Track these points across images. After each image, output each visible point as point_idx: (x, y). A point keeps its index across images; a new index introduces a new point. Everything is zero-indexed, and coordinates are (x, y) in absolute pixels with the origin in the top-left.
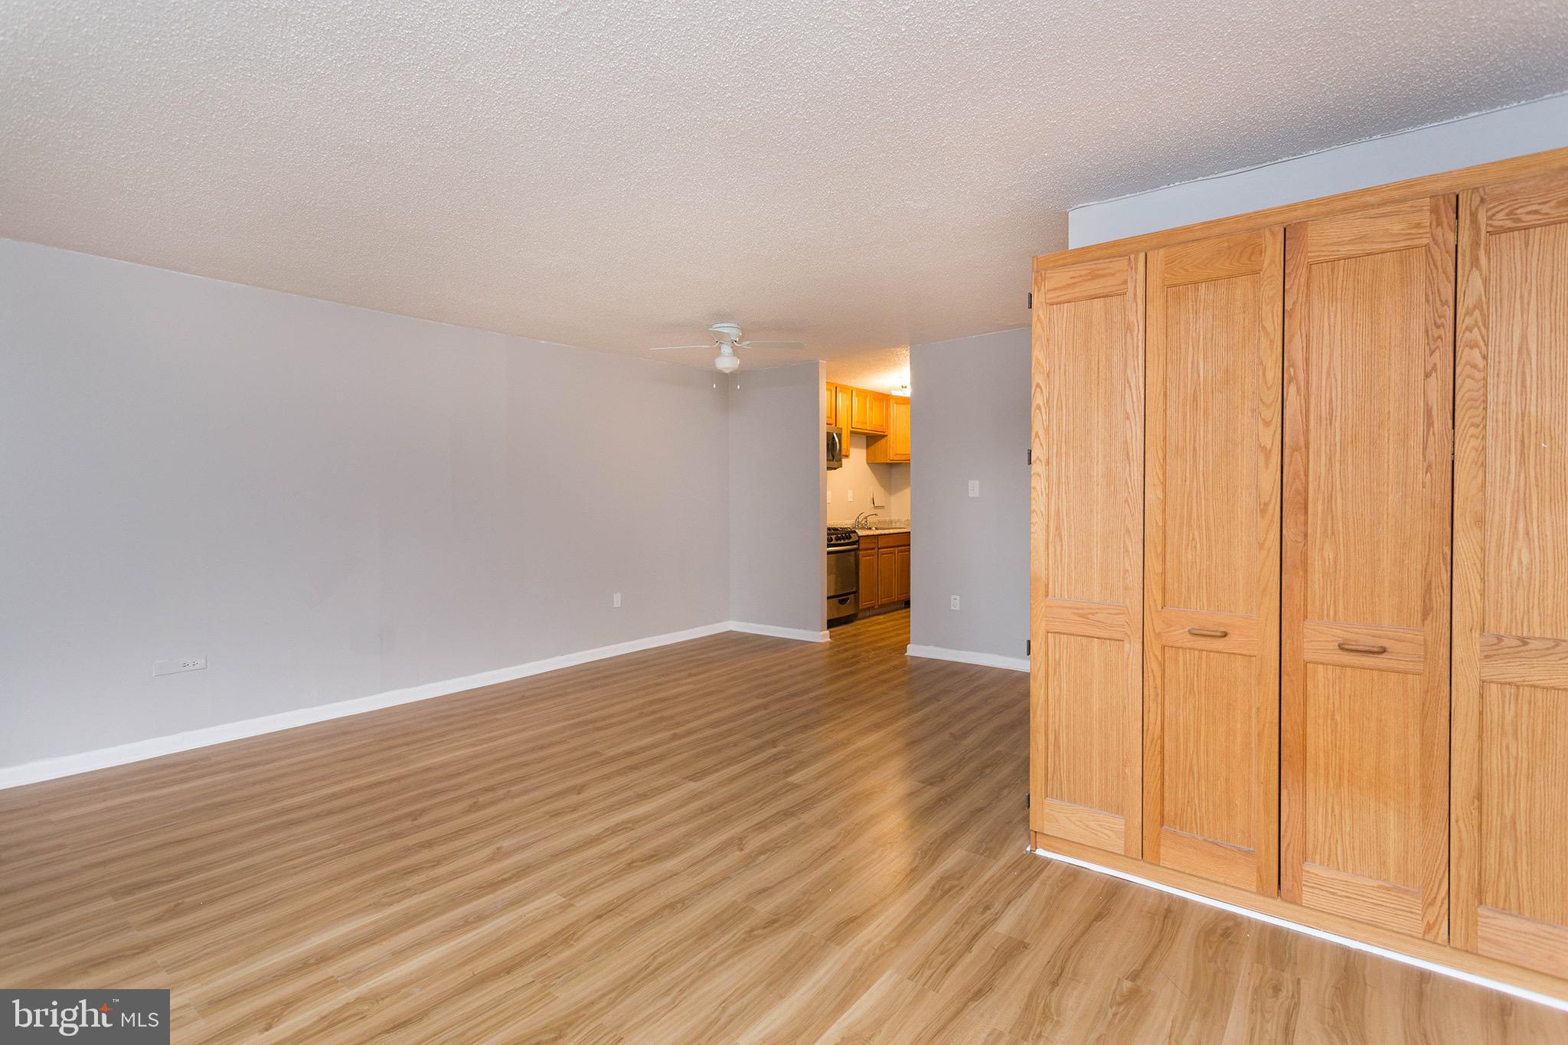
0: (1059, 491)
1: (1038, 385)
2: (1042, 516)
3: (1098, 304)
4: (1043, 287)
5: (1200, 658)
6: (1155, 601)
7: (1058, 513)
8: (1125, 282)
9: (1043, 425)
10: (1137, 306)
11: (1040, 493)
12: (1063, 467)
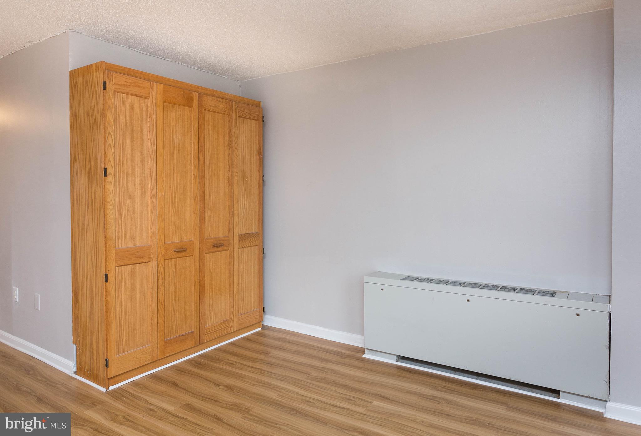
0: (120, 191)
1: (109, 133)
2: (113, 205)
3: (137, 99)
4: (111, 81)
6: (162, 241)
7: (119, 202)
8: (149, 93)
9: (113, 155)
10: (153, 106)
11: (111, 192)
12: (122, 178)
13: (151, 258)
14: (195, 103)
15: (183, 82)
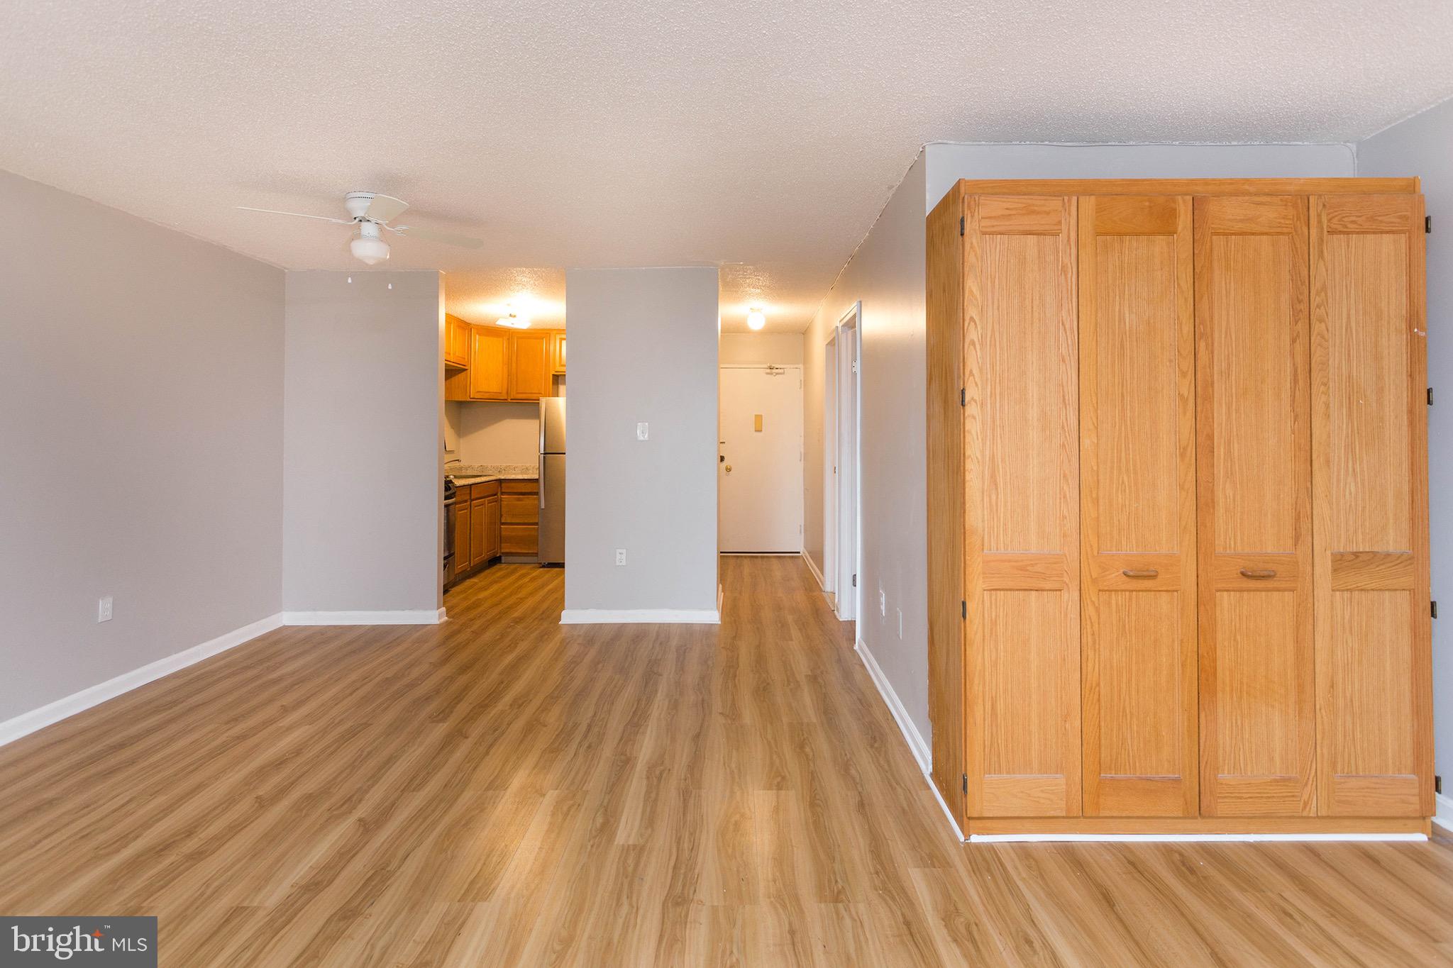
0: (993, 436)
1: (972, 318)
2: (978, 462)
3: (1032, 240)
4: (976, 214)
5: (1130, 599)
6: (1091, 546)
7: (993, 458)
8: (1060, 223)
9: (978, 363)
10: (1070, 249)
11: (975, 437)
12: (998, 408)
13: (1065, 582)
14: (1184, 220)
15: (1151, 180)
